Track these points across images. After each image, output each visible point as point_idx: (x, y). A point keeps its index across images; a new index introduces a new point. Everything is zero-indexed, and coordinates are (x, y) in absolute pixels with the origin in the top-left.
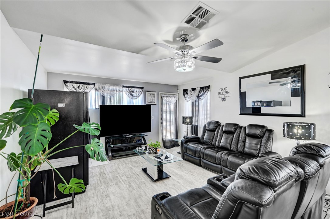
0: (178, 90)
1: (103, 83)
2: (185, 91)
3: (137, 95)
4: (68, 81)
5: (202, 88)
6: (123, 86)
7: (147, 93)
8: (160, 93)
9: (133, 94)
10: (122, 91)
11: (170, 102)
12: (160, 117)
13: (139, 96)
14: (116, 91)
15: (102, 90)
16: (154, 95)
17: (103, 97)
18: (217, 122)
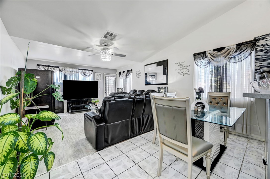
0: (116, 72)
1: (65, 67)
2: (120, 73)
3: (89, 74)
4: (40, 65)
5: (128, 71)
6: (79, 69)
7: (95, 73)
8: (104, 74)
9: (86, 74)
10: (78, 72)
11: (111, 80)
12: (105, 89)
13: (90, 76)
14: (74, 72)
15: (64, 71)
16: (100, 75)
17: (65, 76)
18: (135, 90)
